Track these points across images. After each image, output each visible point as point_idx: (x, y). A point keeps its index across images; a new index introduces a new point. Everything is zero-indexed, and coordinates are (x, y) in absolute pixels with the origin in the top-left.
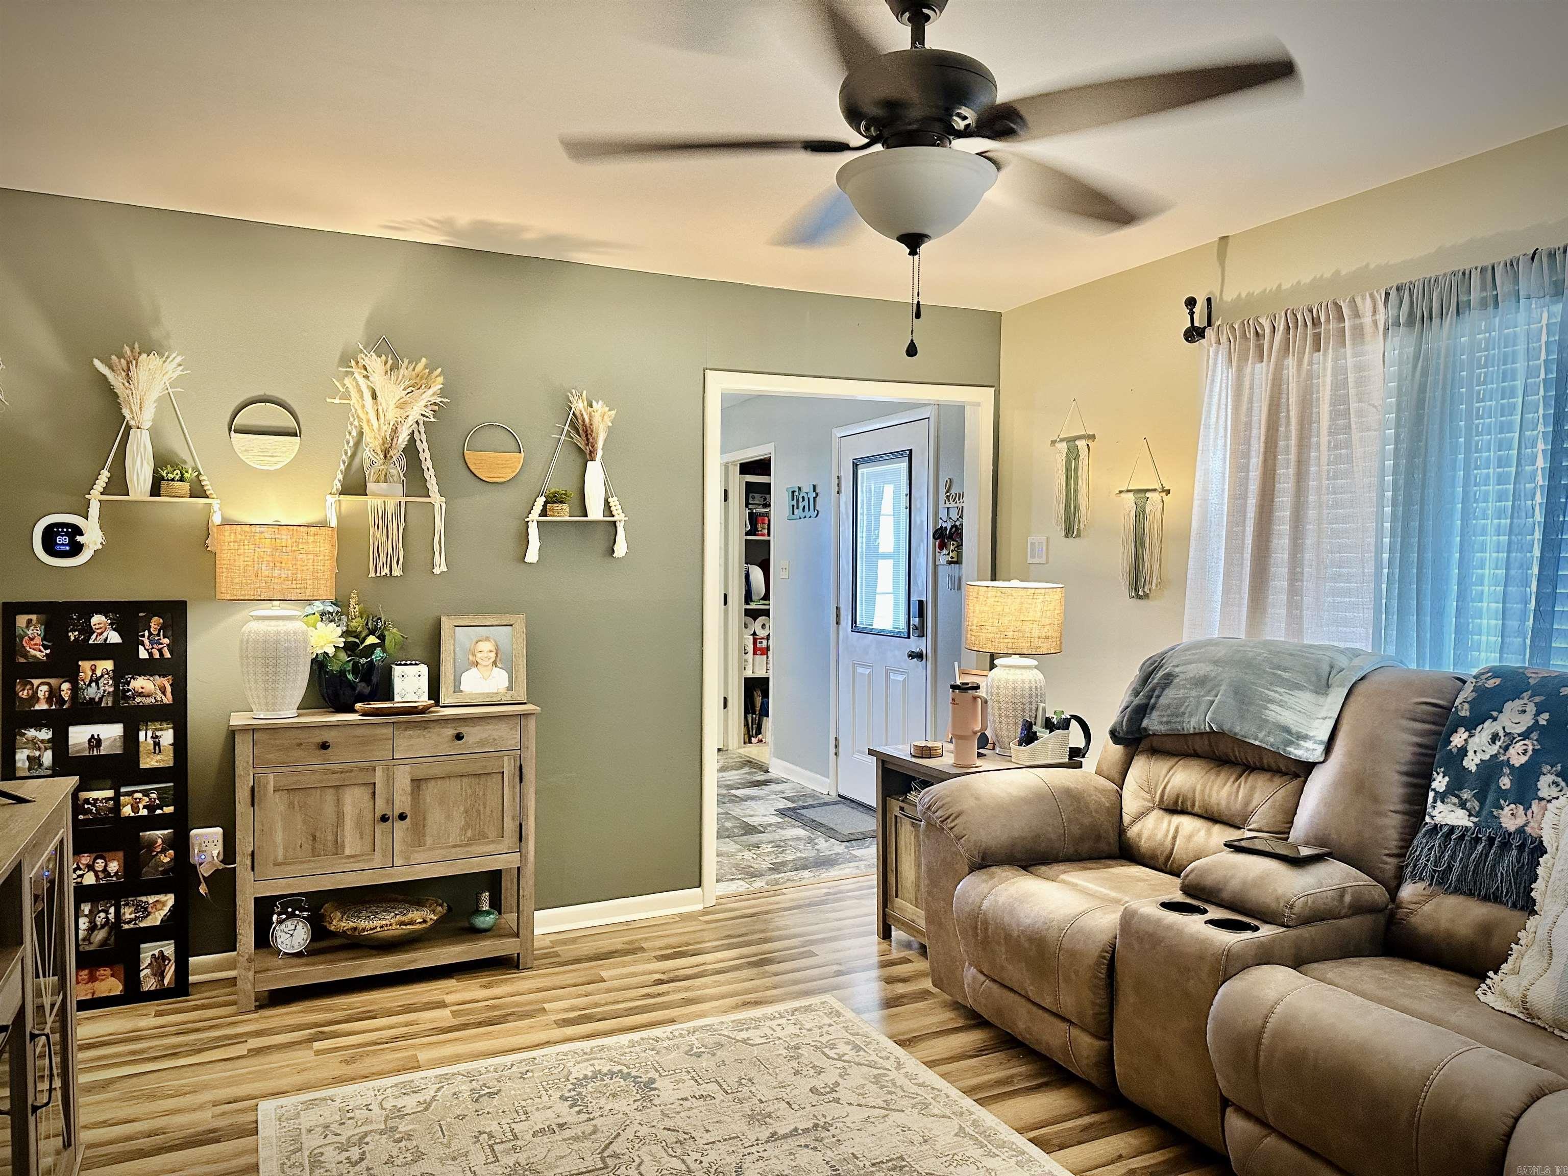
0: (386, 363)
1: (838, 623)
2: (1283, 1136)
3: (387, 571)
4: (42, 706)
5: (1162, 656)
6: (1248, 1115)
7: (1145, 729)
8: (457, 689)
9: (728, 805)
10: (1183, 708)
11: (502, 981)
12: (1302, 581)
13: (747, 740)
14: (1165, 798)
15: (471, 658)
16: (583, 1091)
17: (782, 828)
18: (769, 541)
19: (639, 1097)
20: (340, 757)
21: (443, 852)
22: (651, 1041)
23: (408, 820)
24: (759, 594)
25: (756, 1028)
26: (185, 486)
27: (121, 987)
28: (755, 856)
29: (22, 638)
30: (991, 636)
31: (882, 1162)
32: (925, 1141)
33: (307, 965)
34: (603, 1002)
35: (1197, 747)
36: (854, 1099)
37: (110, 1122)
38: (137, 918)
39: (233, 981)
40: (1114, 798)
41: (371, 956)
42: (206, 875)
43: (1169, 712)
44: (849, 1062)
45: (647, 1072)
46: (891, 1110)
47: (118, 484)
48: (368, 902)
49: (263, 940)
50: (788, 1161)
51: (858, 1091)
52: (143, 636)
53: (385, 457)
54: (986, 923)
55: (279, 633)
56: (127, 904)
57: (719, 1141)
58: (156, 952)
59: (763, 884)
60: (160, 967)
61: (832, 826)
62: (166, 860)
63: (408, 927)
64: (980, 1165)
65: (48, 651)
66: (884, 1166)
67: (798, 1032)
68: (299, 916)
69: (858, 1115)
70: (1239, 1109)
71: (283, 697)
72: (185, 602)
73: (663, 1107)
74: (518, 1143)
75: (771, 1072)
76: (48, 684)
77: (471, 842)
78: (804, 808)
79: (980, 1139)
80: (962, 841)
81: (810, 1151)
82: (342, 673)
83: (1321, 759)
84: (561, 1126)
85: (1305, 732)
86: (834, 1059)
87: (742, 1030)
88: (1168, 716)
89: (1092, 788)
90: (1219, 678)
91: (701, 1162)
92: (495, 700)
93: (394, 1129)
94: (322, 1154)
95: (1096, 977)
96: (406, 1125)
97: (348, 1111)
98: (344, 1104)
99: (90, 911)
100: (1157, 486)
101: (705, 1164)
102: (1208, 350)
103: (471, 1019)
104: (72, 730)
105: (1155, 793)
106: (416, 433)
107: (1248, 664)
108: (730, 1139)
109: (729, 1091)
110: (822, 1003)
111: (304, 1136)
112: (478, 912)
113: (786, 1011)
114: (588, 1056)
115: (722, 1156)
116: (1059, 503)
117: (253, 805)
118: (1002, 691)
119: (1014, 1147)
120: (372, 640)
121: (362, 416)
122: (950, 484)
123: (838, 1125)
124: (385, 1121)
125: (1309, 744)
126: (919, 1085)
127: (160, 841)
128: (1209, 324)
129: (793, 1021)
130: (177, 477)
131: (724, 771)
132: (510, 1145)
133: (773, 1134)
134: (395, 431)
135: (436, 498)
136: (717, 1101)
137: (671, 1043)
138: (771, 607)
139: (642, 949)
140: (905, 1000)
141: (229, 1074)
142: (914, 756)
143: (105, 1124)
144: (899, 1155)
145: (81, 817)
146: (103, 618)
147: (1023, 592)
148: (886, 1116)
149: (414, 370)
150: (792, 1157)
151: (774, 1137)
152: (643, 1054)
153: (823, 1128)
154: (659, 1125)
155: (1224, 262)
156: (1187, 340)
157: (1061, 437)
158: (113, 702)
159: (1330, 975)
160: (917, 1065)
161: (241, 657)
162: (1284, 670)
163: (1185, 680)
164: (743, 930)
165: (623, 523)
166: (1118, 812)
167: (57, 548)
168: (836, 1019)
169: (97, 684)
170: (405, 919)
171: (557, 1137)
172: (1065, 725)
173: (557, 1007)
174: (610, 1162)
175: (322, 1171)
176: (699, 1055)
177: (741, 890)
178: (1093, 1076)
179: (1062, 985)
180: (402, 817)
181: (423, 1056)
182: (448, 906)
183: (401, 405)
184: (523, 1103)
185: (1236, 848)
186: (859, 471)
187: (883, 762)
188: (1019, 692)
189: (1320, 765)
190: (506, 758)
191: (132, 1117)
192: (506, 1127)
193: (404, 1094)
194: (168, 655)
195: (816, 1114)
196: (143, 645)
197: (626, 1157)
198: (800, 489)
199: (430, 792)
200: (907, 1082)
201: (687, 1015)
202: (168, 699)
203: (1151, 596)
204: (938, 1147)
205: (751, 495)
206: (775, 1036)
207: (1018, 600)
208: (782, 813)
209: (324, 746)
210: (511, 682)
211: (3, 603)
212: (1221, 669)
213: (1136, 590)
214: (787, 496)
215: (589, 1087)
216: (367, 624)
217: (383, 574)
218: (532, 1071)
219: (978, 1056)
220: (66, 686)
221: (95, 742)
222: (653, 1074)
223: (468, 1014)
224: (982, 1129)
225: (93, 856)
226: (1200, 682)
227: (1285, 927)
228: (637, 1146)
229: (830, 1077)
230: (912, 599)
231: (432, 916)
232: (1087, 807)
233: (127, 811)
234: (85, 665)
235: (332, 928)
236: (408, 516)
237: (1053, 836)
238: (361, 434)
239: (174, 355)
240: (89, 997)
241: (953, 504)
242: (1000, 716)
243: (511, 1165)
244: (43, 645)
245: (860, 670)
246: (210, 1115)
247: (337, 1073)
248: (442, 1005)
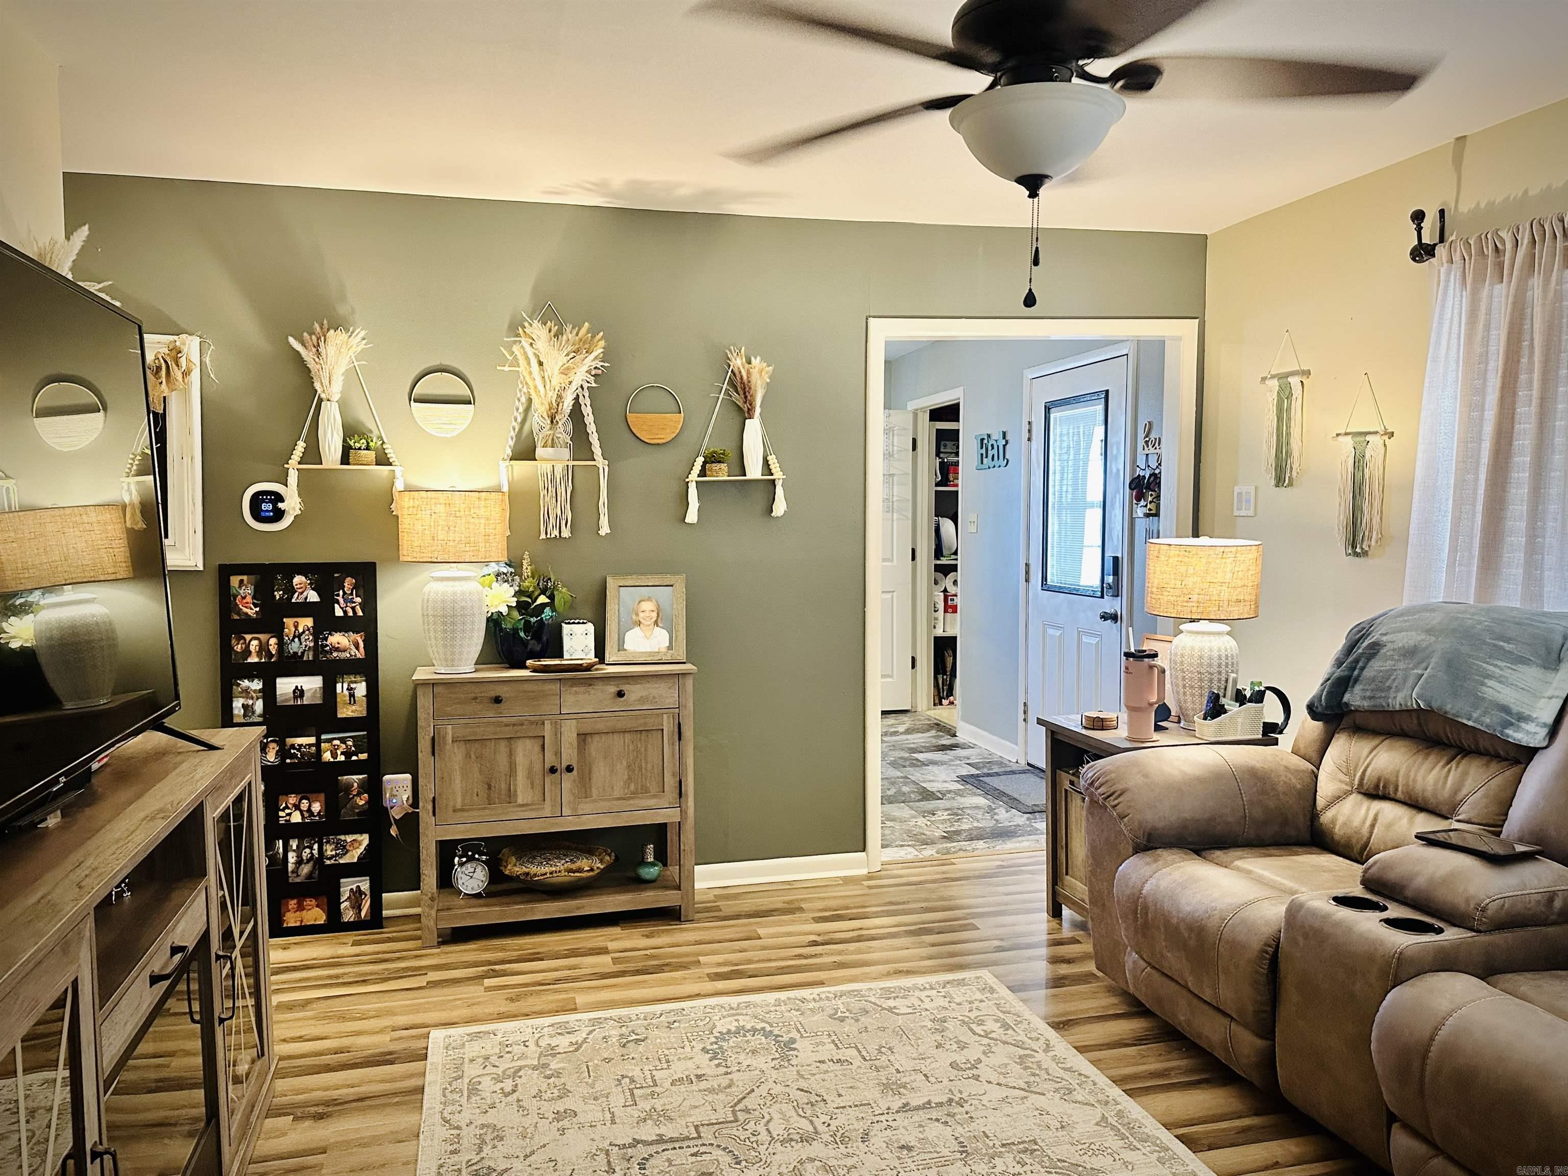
0: (550, 331)
1: (1027, 580)
2: (1451, 1159)
3: (556, 533)
4: (253, 659)
5: (1371, 623)
6: (1415, 1133)
7: (1347, 704)
8: (621, 648)
9: (908, 769)
10: (1390, 681)
11: (663, 931)
12: (1544, 537)
13: (937, 701)
14: (1365, 781)
15: (634, 617)
16: (725, 1044)
17: (962, 796)
18: (957, 492)
19: (777, 1056)
20: (515, 711)
21: (607, 804)
22: (798, 1002)
23: (575, 772)
24: (950, 549)
25: (904, 997)
26: (371, 455)
27: (324, 918)
28: (929, 823)
29: (235, 597)
30: (1172, 599)
31: (1013, 1144)
32: (1062, 1127)
33: (487, 906)
34: (757, 959)
35: (1405, 727)
36: (994, 1077)
37: (307, 1037)
38: (337, 855)
39: (417, 917)
40: (1308, 780)
41: (545, 900)
42: (397, 817)
43: (1373, 686)
44: (996, 1040)
45: (789, 1032)
46: (1032, 1092)
47: (313, 454)
48: (544, 849)
49: (446, 881)
50: (916, 1133)
51: (999, 1070)
52: (338, 595)
53: (552, 422)
54: (1146, 908)
55: (455, 594)
56: (328, 842)
57: (850, 1107)
58: (354, 887)
59: (933, 852)
60: (357, 901)
61: (1016, 796)
62: (362, 803)
63: (576, 874)
64: (1117, 1157)
65: (258, 609)
66: (1014, 1148)
67: (947, 1006)
68: (478, 860)
69: (997, 1093)
70: (1408, 1128)
71: (461, 653)
72: (374, 564)
73: (799, 1067)
74: (657, 1089)
75: (913, 1042)
76: (258, 639)
77: (634, 795)
78: (988, 775)
79: (1123, 1131)
80: (1126, 820)
81: (941, 1126)
82: (515, 631)
83: (1544, 744)
84: (699, 1077)
85: (1527, 713)
86: (980, 1035)
87: (889, 998)
88: (1372, 690)
89: (1282, 768)
90: (1430, 649)
91: (829, 1125)
92: (655, 659)
93: (546, 1066)
94: (480, 1083)
95: (1257, 972)
96: (558, 1062)
97: (507, 1046)
98: (505, 1039)
99: (297, 846)
100: (1380, 429)
101: (833, 1128)
102: (1439, 271)
103: (631, 966)
104: (279, 681)
105: (1355, 775)
106: (581, 397)
107: (1468, 635)
108: (861, 1105)
109: (868, 1058)
110: (978, 978)
111: (466, 1065)
112: (643, 863)
113: (937, 982)
114: (735, 1011)
115: (850, 1122)
116: (1269, 450)
117: (433, 754)
118: (1186, 660)
119: (1158, 1142)
120: (542, 599)
121: (530, 383)
122: (1150, 427)
123: (973, 1102)
124: (539, 1058)
125: (1530, 727)
126: (1065, 1069)
127: (355, 785)
128: (1442, 240)
129: (943, 994)
130: (363, 447)
131: (909, 733)
132: (649, 1090)
133: (905, 1105)
134: (559, 397)
135: (600, 462)
136: (854, 1067)
137: (817, 1005)
138: (959, 563)
139: (801, 909)
140: (1067, 982)
141: (408, 1002)
142: (1085, 728)
143: (301, 1039)
144: (1032, 1138)
145: (288, 761)
146: (303, 578)
147: (1211, 552)
148: (1026, 1098)
149: (577, 334)
150: (921, 1129)
151: (905, 1108)
152: (786, 1014)
153: (957, 1103)
154: (793, 1085)
155: (1461, 165)
156: (1414, 259)
157: (1273, 373)
158: (314, 655)
159: (1524, 989)
160: (1067, 1049)
161: (423, 615)
162: (1508, 640)
163: (1394, 650)
164: (906, 898)
165: (781, 481)
166: (1312, 795)
167: (263, 514)
168: (989, 995)
169: (300, 640)
170: (574, 867)
171: (694, 1087)
172: (1258, 697)
173: (711, 961)
174: (741, 1116)
175: (478, 1098)
176: (842, 1020)
177: (910, 857)
178: (1255, 1078)
179: (1222, 977)
180: (569, 769)
181: (580, 999)
182: (616, 856)
183: (565, 371)
184: (667, 1052)
185: (1428, 840)
186: (1052, 416)
187: (1053, 733)
188: (1206, 661)
189: (1544, 751)
190: (665, 716)
191: (324, 1035)
192: (647, 1073)
193: (559, 1034)
194: (360, 613)
195: (953, 1089)
196: (339, 604)
197: (757, 1113)
198: (989, 436)
199: (595, 746)
200: (1054, 1065)
201: (837, 978)
202: (361, 654)
203: (1370, 553)
204: (1075, 1134)
205: (943, 443)
206: (923, 1006)
207: (1204, 560)
208: (964, 779)
209: (497, 700)
210: (671, 642)
211: (220, 565)
212: (1433, 639)
213: (1354, 546)
214: (976, 444)
215: (730, 1042)
216: (538, 584)
217: (553, 536)
218: (679, 1022)
219: (1135, 1045)
220: (273, 641)
221: (299, 693)
222: (794, 1034)
223: (628, 962)
224: (1126, 1120)
225: (299, 797)
226: (1410, 653)
227: (1474, 931)
228: (768, 1103)
229: (973, 1053)
230: (1106, 555)
231: (599, 865)
232: (1274, 789)
233: (327, 756)
234: (289, 622)
235: (507, 872)
236: (575, 480)
237: (1230, 819)
238: (530, 401)
239: (358, 330)
240: (298, 924)
241: (1152, 450)
242: (1184, 687)
243: (648, 1110)
244: (254, 604)
245: (1051, 631)
246: (388, 1039)
247: (502, 1009)
248: (604, 951)
